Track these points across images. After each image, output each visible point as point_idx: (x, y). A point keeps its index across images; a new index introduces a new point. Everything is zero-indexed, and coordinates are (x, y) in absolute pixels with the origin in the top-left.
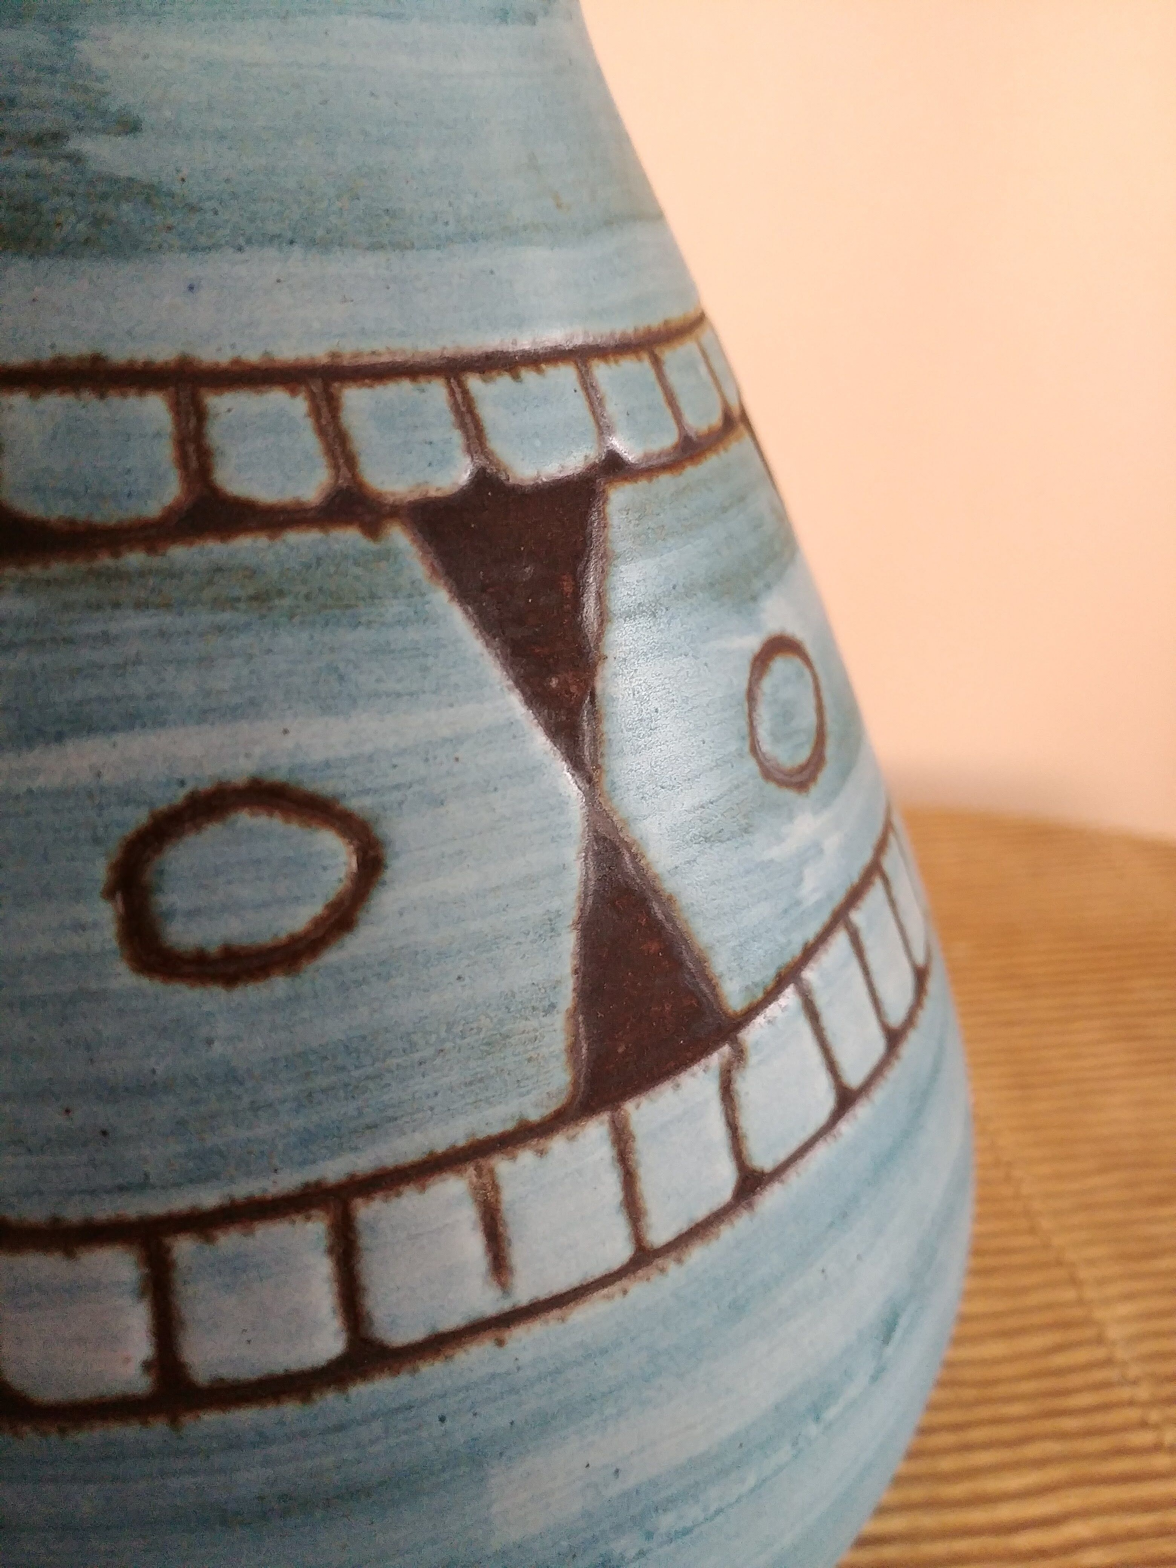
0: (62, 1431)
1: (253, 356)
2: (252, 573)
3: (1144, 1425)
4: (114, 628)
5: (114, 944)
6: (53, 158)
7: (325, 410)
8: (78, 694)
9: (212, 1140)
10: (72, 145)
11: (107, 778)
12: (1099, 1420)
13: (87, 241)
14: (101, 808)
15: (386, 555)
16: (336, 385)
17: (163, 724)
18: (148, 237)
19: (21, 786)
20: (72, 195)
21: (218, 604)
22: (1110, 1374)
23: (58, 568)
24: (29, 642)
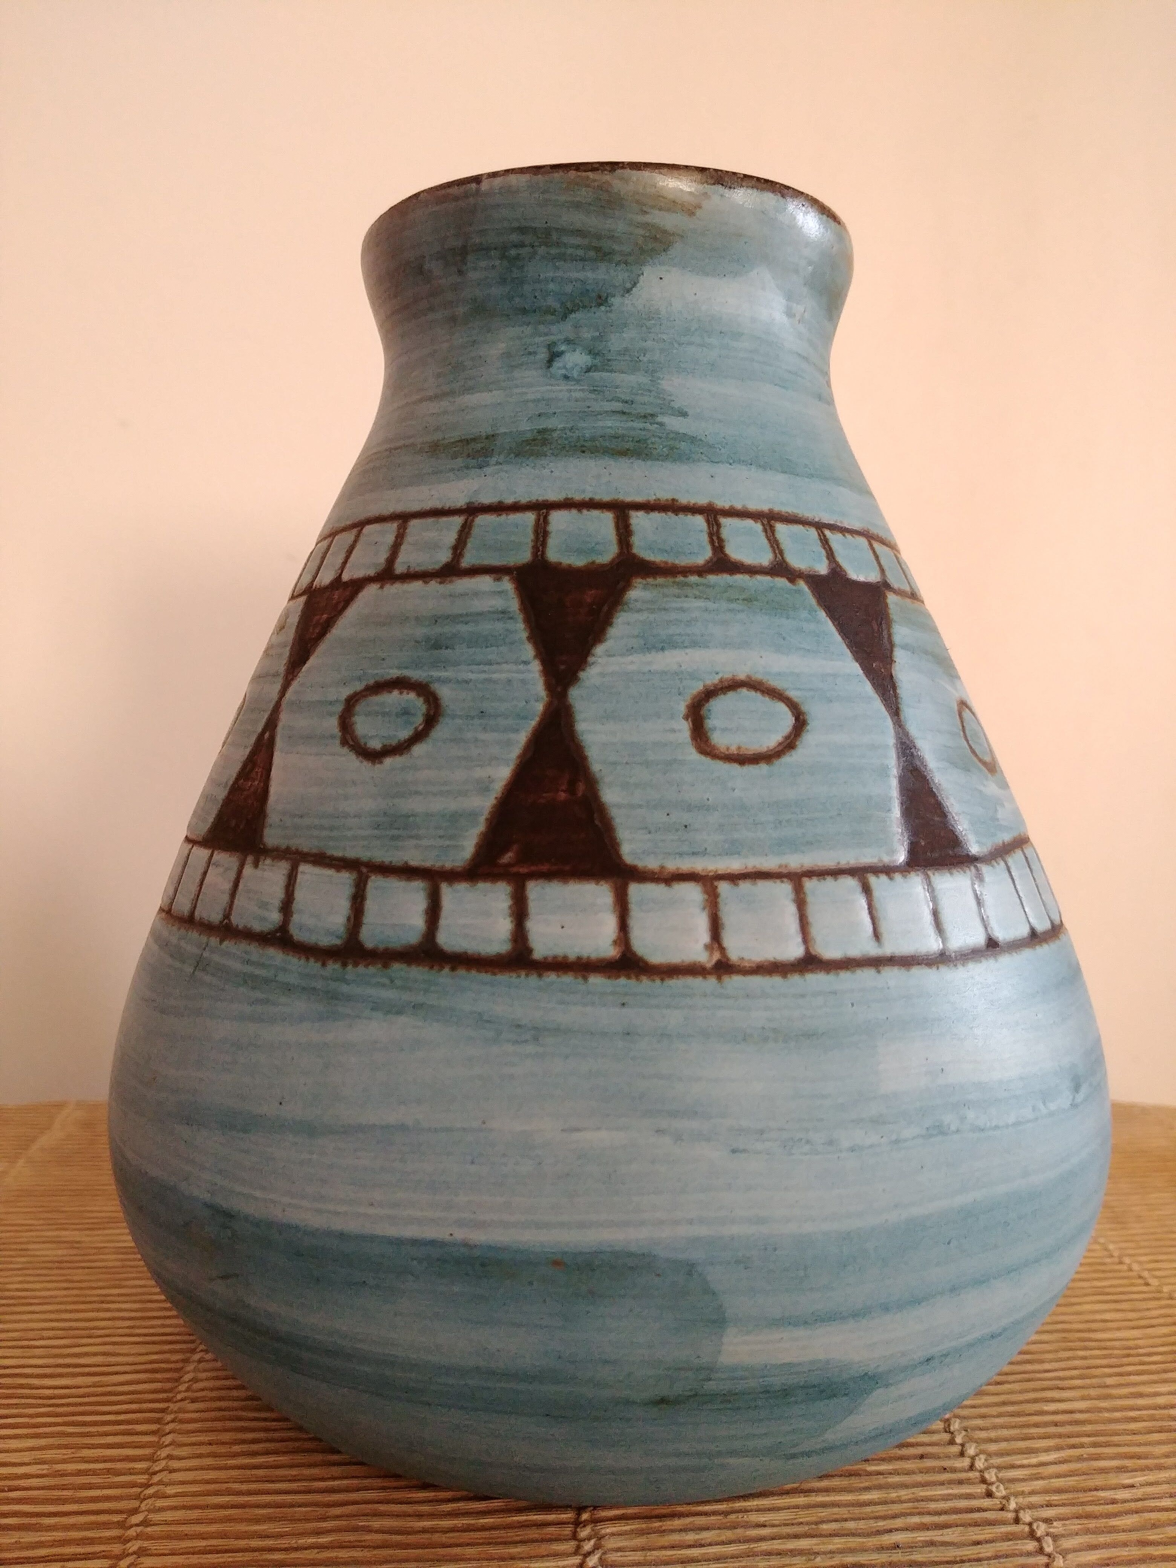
0: (662, 980)
1: (739, 506)
2: (743, 589)
4: (685, 605)
5: (689, 740)
6: (651, 424)
7: (769, 530)
8: (671, 632)
9: (736, 836)
10: (660, 419)
11: (683, 668)
13: (667, 455)
14: (681, 680)
15: (799, 591)
16: (773, 522)
17: (708, 647)
18: (693, 455)
19: (646, 669)
20: (660, 438)
21: (730, 600)
23: (660, 580)
24: (648, 609)
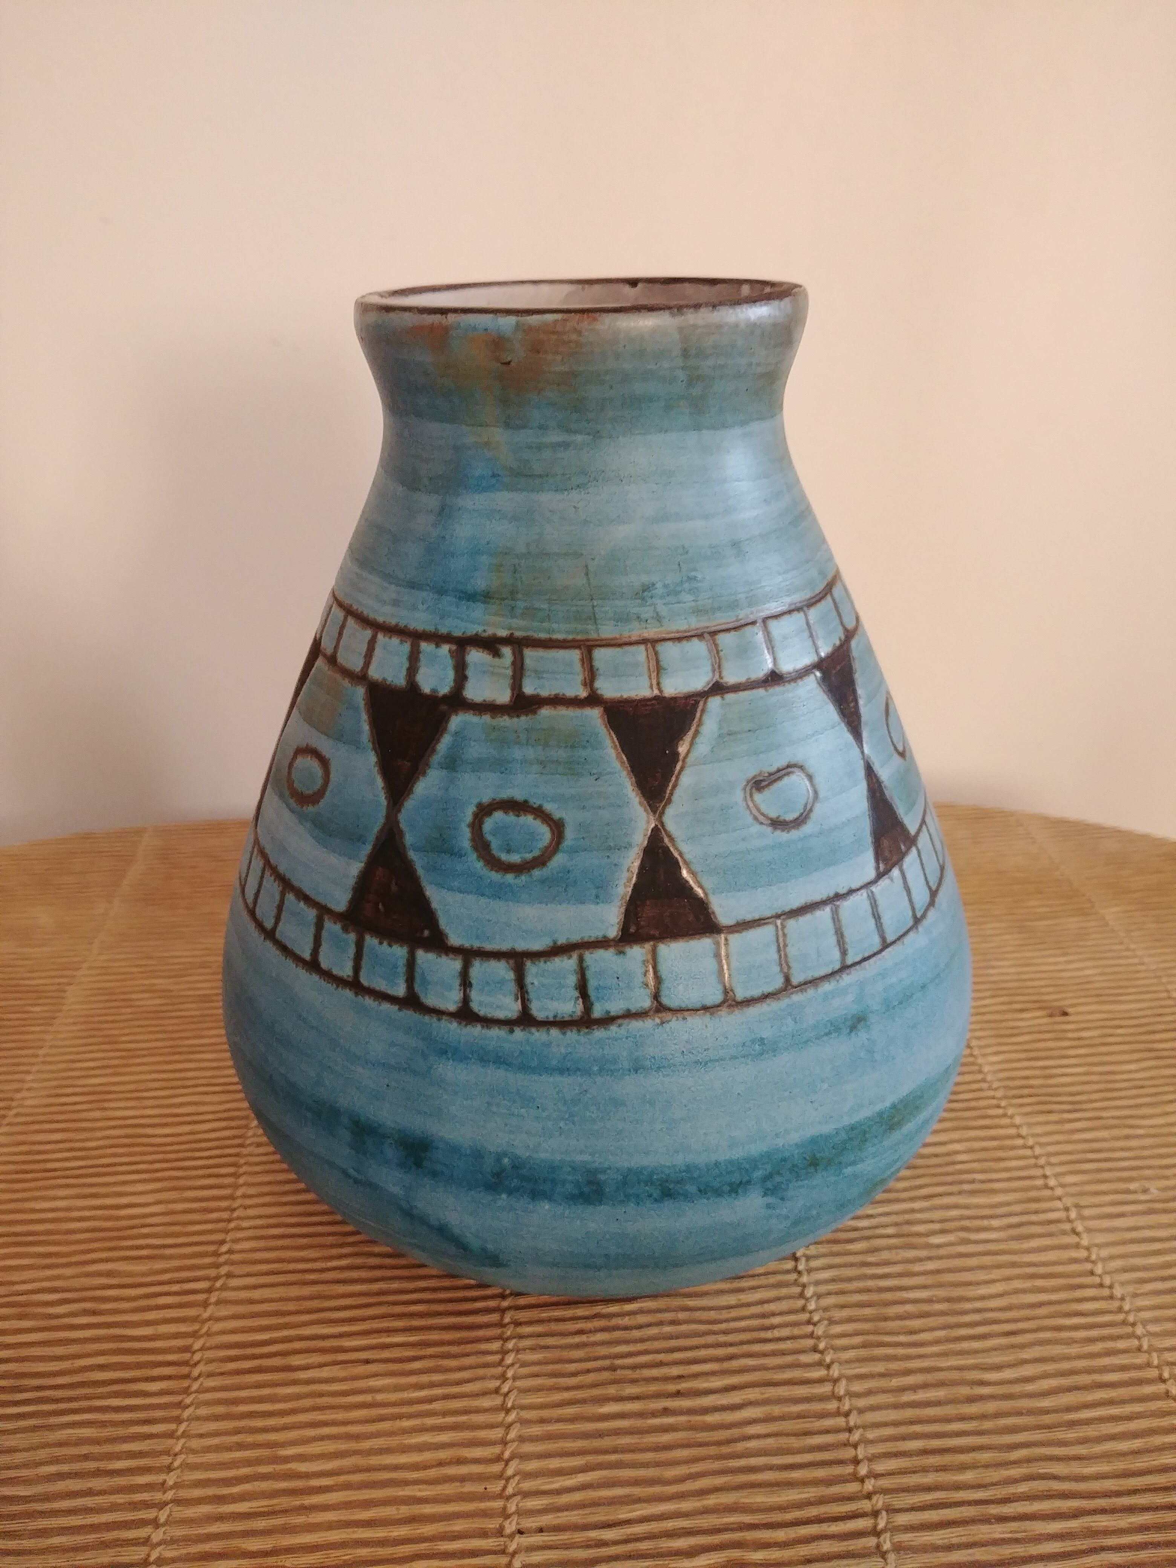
3: (998, 1107)
12: (973, 1104)
22: (984, 1085)
